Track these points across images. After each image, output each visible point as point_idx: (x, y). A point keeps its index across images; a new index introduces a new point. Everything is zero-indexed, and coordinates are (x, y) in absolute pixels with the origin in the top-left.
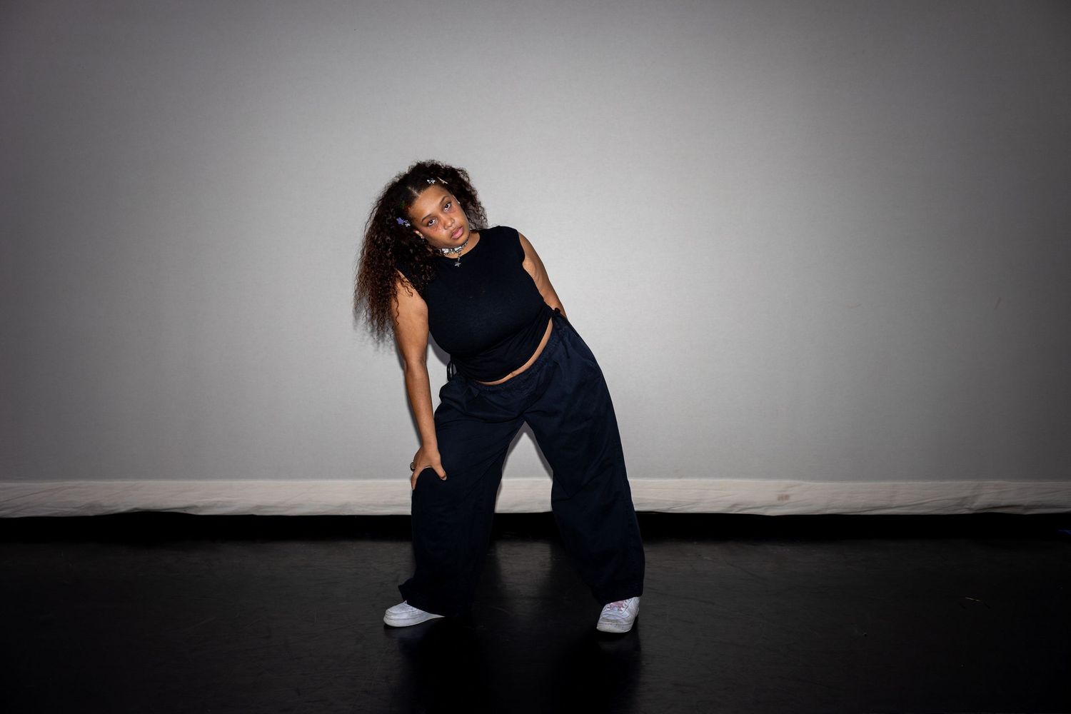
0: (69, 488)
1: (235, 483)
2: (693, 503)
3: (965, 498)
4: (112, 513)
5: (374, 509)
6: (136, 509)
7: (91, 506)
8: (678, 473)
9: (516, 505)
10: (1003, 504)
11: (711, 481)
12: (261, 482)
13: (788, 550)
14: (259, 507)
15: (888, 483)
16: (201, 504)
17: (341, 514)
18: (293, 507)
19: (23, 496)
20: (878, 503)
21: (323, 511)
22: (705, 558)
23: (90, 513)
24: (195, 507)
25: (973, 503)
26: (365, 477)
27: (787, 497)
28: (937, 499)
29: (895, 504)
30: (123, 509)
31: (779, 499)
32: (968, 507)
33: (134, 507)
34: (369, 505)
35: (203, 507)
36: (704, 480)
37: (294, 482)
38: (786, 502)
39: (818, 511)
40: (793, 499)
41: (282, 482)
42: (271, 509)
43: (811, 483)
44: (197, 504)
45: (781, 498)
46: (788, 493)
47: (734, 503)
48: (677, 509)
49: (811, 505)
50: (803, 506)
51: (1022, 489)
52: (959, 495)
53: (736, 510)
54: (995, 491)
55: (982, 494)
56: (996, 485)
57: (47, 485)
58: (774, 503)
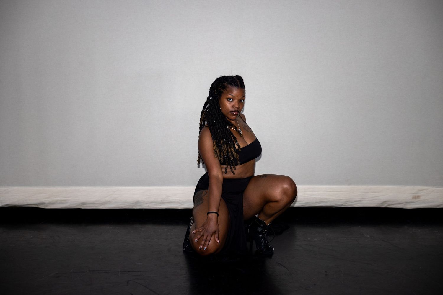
1: (69, 188)
2: (359, 201)
5: (154, 205)
6: (8, 205)
8: (348, 182)
11: (369, 187)
12: (84, 188)
13: (419, 231)
14: (83, 204)
16: (47, 202)
17: (135, 208)
18: (105, 203)
21: (123, 206)
22: (365, 236)
26: (149, 185)
27: (418, 197)
31: (413, 198)
33: (7, 203)
34: (151, 202)
35: (48, 204)
36: (365, 187)
37: (106, 188)
38: (418, 199)
39: (438, 206)
40: (422, 198)
41: (97, 188)
42: (91, 205)
43: (434, 188)
44: (45, 202)
45: (415, 198)
46: (419, 194)
47: (384, 201)
48: (348, 205)
49: (434, 202)
50: (428, 203)
53: (386, 205)
58: (411, 200)
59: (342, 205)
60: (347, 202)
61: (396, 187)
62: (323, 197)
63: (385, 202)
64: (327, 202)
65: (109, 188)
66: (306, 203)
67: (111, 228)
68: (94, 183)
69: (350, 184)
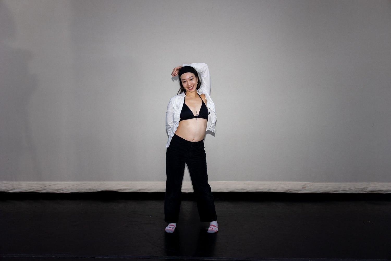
0: (84, 183)
1: (133, 182)
2: (275, 189)
3: (364, 188)
4: (96, 191)
6: (103, 190)
7: (90, 189)
9: (219, 190)
10: (376, 190)
11: (281, 182)
12: (141, 182)
14: (140, 190)
15: (338, 183)
16: (123, 189)
18: (150, 190)
19: (70, 186)
20: (335, 190)
22: (279, 207)
23: (90, 191)
24: (121, 190)
25: (366, 190)
27: (305, 187)
28: (355, 188)
29: (341, 190)
30: (99, 190)
31: (302, 188)
33: (103, 189)
36: (278, 182)
38: (305, 189)
39: (315, 192)
41: (147, 182)
42: (144, 190)
43: (313, 183)
47: (288, 189)
48: (270, 191)
49: (313, 190)
50: (311, 190)
51: (383, 185)
52: (361, 187)
53: (289, 191)
54: (374, 186)
55: (369, 187)
56: (374, 184)
57: (77, 183)
58: (301, 189)
59: (267, 191)
60: (270, 189)
61: (294, 182)
62: (258, 187)
64: (259, 190)
66: (249, 190)
67: (154, 202)
68: (145, 179)
69: (271, 181)
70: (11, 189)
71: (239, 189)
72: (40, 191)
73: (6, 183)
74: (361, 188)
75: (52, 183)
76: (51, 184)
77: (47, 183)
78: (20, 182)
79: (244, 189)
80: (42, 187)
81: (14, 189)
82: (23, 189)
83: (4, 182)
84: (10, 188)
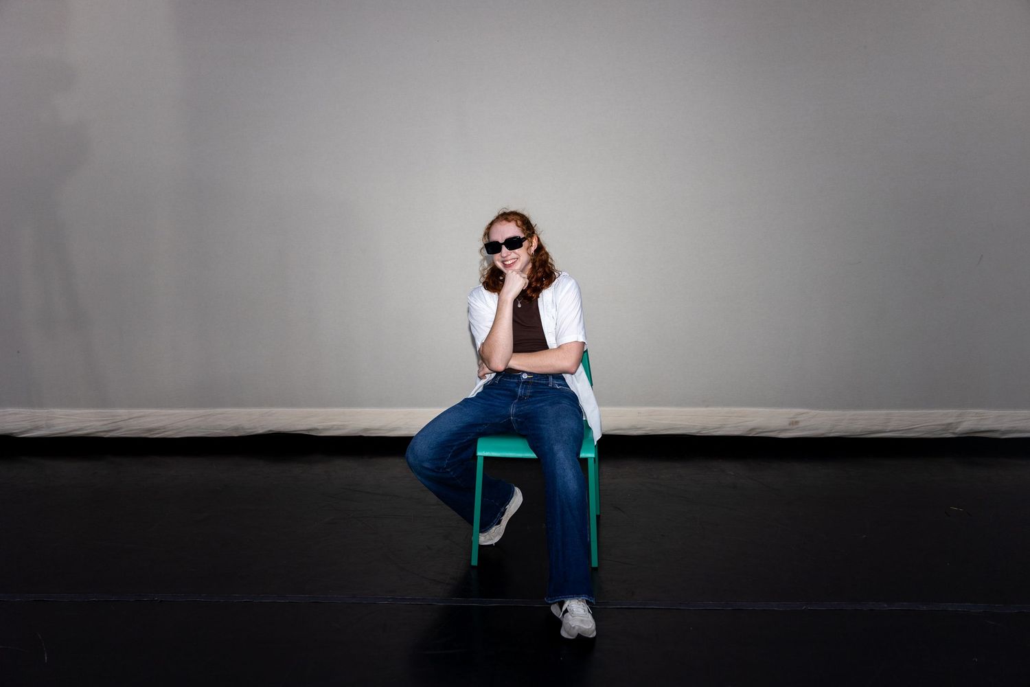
0: (219, 414)
1: (347, 410)
2: (719, 428)
3: (951, 424)
4: (252, 434)
6: (270, 431)
7: (236, 429)
8: (705, 403)
10: (983, 429)
11: (733, 409)
12: (367, 410)
13: (799, 467)
14: (366, 430)
15: (884, 412)
16: (321, 427)
18: (394, 429)
19: (184, 421)
20: (875, 428)
22: (728, 472)
23: (235, 434)
24: (316, 429)
25: (957, 428)
27: (797, 422)
28: (926, 424)
29: (889, 429)
30: (260, 431)
31: (790, 424)
32: (951, 431)
33: (270, 429)
35: (322, 429)
36: (726, 409)
37: (395, 410)
38: (797, 426)
39: (823, 434)
41: (385, 410)
42: (376, 432)
43: (818, 411)
44: (318, 427)
45: (792, 423)
46: (797, 419)
47: (752, 427)
48: (705, 433)
49: (817, 429)
50: (809, 430)
51: (999, 416)
52: (944, 422)
53: (755, 433)
54: (976, 418)
55: (965, 421)
56: (977, 413)
57: (201, 411)
58: (788, 427)
60: (704, 428)
61: (768, 410)
62: (674, 422)
63: (752, 430)
64: (678, 429)
65: (399, 410)
67: (402, 460)
68: (381, 403)
69: (707, 406)
70: (29, 427)
71: (624, 426)
72: (105, 433)
73: (16, 414)
74: (943, 425)
75: (136, 412)
76: (135, 416)
77: (122, 412)
78: (52, 410)
79: (638, 427)
80: (109, 422)
81: (37, 428)
82: (61, 427)
83: (10, 410)
84: (26, 425)
